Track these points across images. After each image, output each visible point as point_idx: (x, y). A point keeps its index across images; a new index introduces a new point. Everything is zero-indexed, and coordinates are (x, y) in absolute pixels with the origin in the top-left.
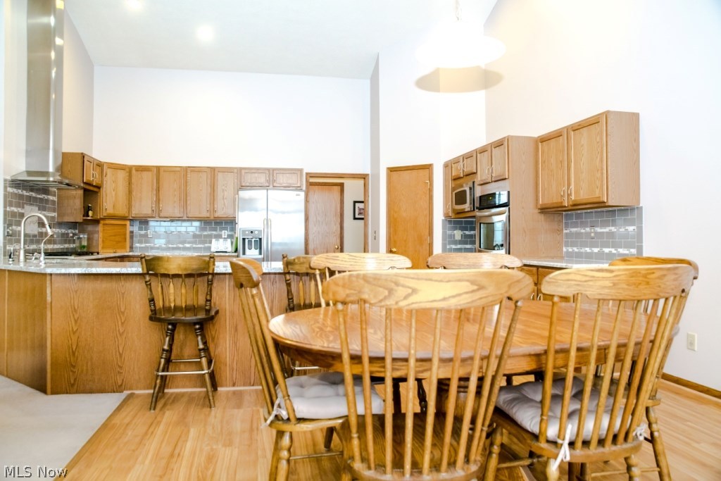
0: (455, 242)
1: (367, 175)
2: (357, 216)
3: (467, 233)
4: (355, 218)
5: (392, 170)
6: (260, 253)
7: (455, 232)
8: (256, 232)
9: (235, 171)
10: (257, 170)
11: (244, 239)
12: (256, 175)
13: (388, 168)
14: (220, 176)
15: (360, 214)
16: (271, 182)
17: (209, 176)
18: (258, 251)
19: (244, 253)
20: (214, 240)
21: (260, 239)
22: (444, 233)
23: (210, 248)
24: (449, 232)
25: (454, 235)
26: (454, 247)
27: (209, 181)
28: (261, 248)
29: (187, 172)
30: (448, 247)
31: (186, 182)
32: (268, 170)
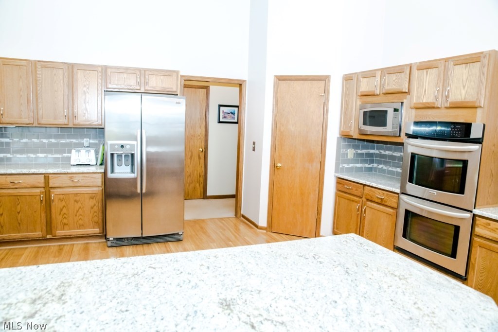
0: (348, 162)
1: (244, 81)
2: (221, 120)
3: (359, 151)
4: (220, 122)
5: (280, 79)
6: (133, 171)
7: (348, 150)
8: (128, 147)
9: (100, 69)
10: (127, 70)
11: (112, 155)
12: (125, 75)
13: (276, 76)
14: (80, 75)
15: (224, 117)
16: (143, 85)
17: (66, 74)
18: (129, 168)
19: (112, 171)
20: (73, 151)
21: (133, 155)
22: (338, 152)
23: (69, 159)
24: (342, 151)
25: (347, 153)
26: (346, 166)
27: (66, 80)
28: (133, 164)
29: (36, 68)
30: (341, 166)
31: (36, 80)
32: (140, 70)
